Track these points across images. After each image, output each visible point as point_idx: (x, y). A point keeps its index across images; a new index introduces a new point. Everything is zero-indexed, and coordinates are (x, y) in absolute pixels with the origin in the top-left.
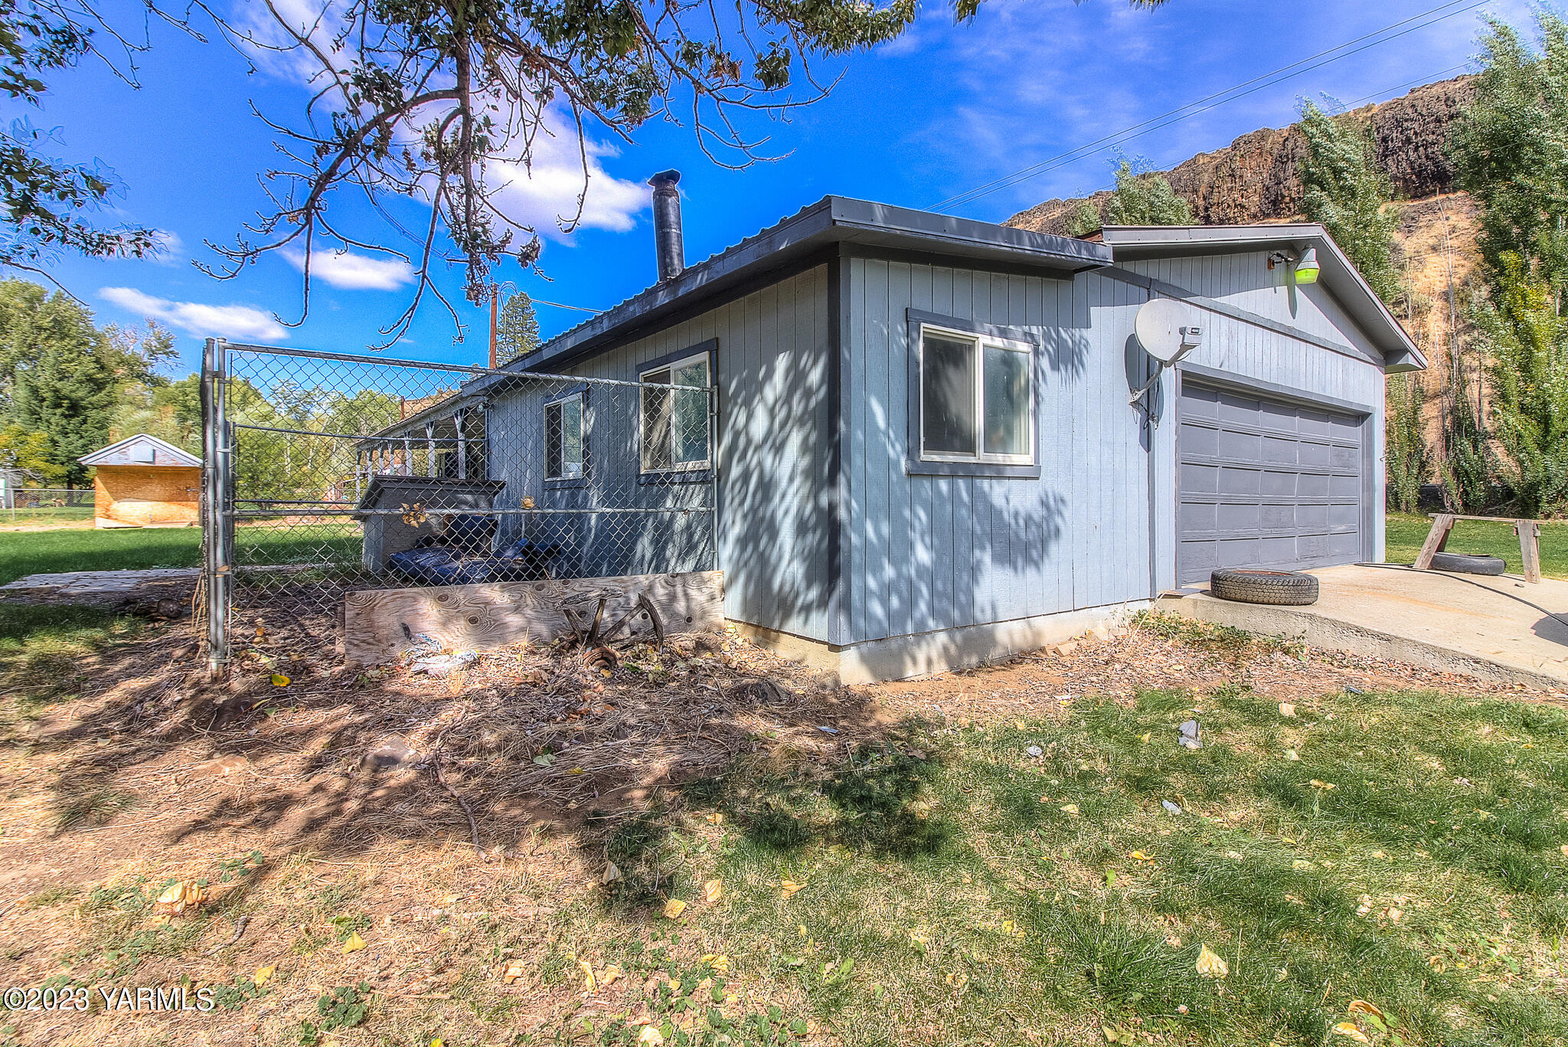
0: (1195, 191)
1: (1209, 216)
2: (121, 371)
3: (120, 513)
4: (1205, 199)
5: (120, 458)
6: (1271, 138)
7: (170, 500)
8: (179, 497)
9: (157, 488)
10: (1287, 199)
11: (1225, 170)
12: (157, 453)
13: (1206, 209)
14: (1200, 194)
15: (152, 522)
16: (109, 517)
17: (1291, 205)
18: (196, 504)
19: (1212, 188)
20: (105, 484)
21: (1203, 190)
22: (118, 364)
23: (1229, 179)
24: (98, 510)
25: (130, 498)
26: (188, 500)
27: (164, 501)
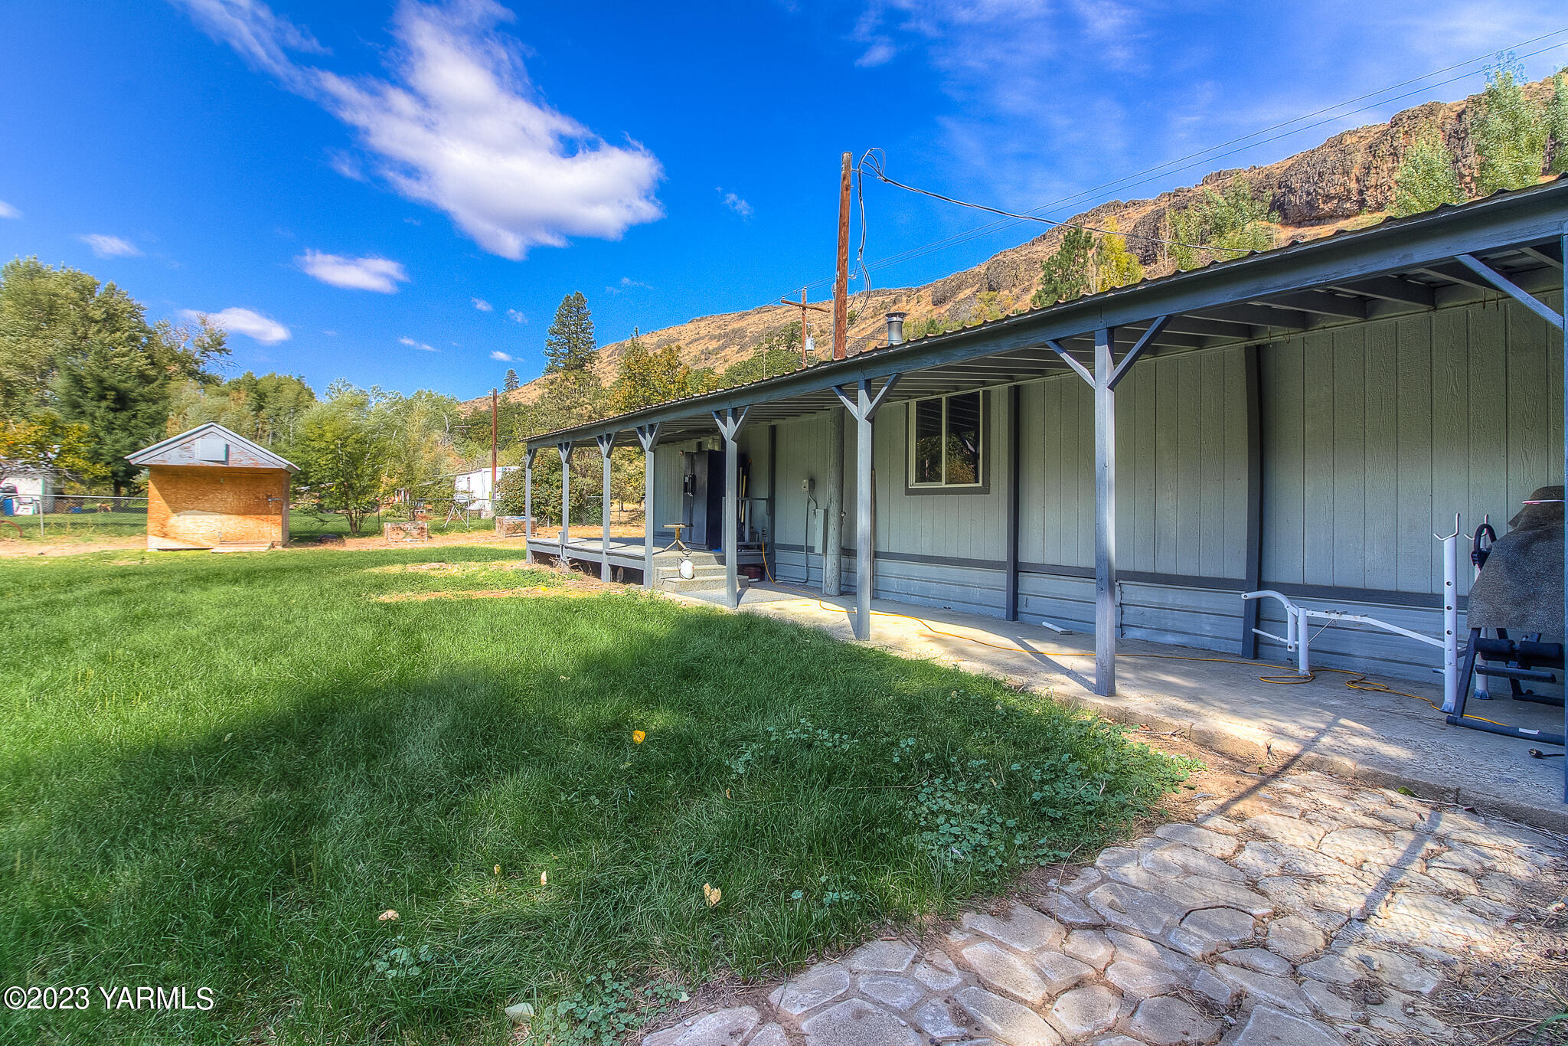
0: (1346, 173)
1: (1364, 200)
2: (174, 368)
3: (181, 530)
4: (1358, 180)
5: (181, 456)
6: (1442, 112)
7: (246, 512)
8: (255, 508)
9: (229, 498)
10: (1468, 179)
11: (1384, 148)
12: (231, 449)
13: (1361, 192)
14: (1353, 176)
15: (222, 543)
16: (165, 535)
17: (1473, 186)
18: (279, 518)
19: (1369, 168)
20: (160, 490)
21: (1356, 171)
22: (170, 360)
23: (1391, 159)
24: (151, 526)
25: (193, 509)
26: (268, 513)
27: (238, 514)
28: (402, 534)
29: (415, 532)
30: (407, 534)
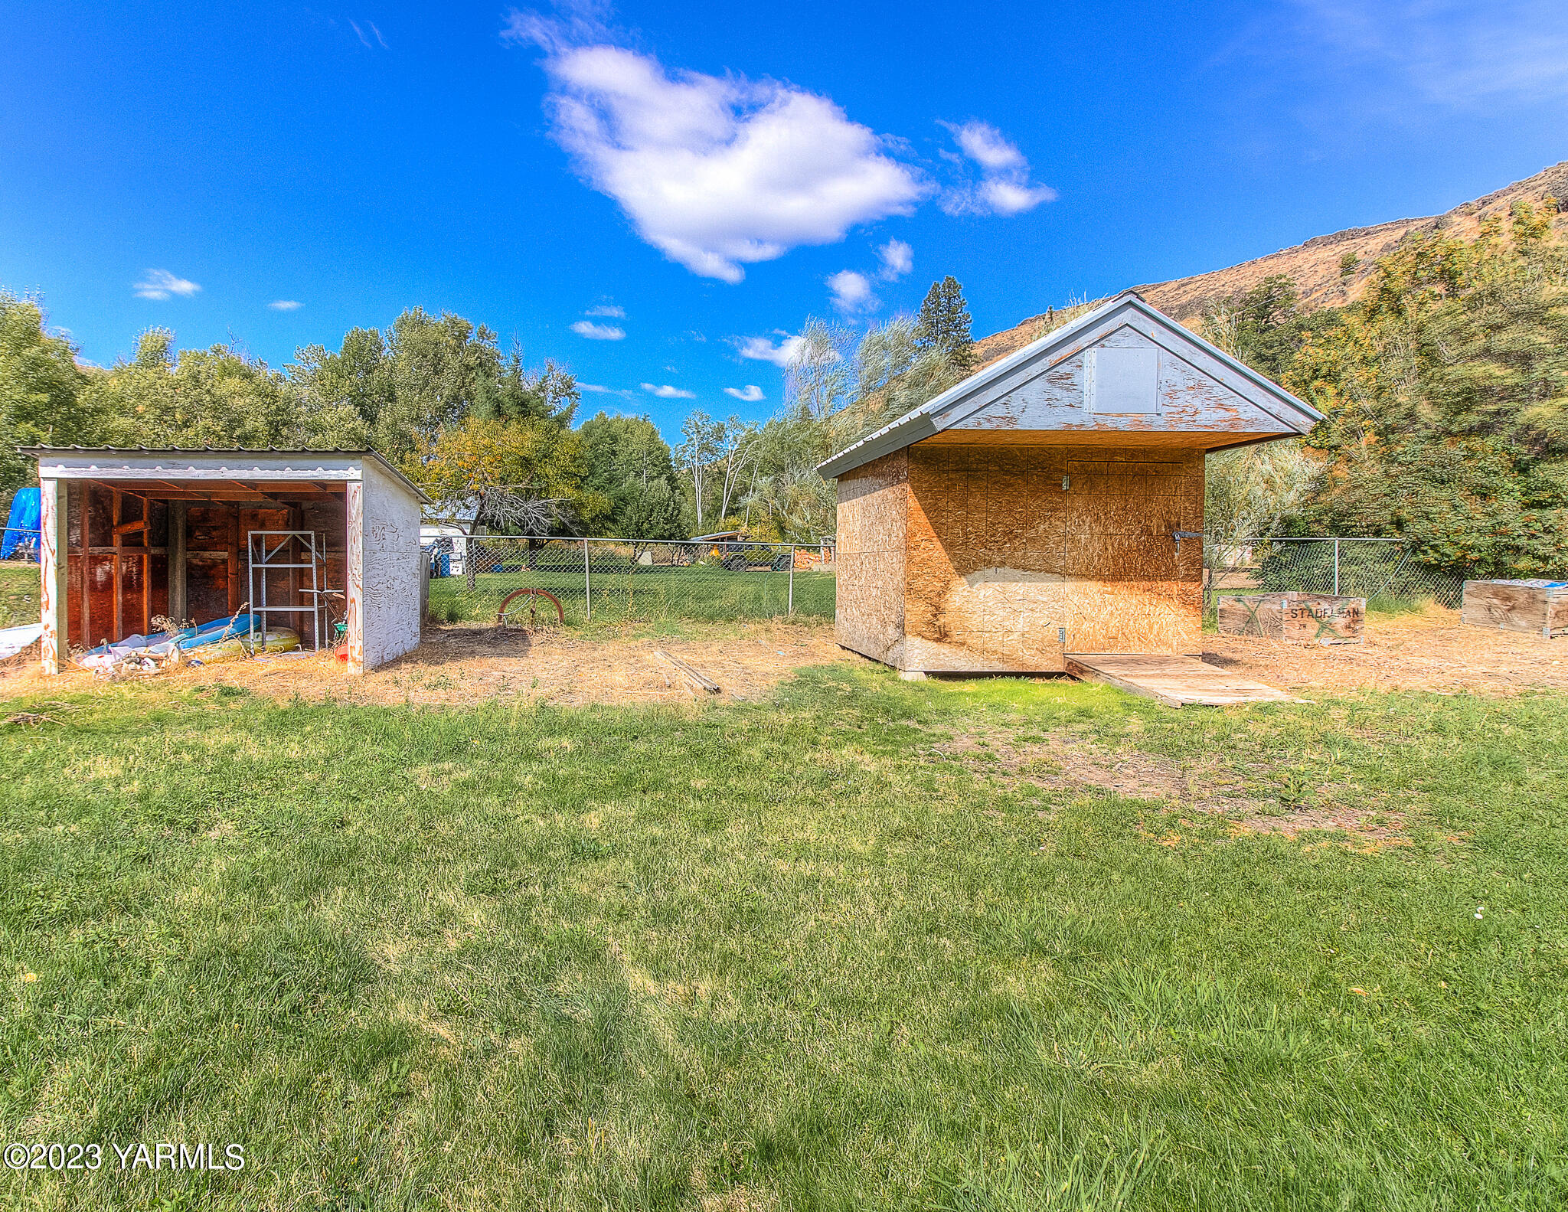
3: (976, 620)
7: (1119, 572)
8: (1140, 565)
16: (942, 636)
25: (1003, 564)
26: (1170, 575)
27: (1098, 576)
28: (1313, 626)
29: (1340, 621)
30: (1323, 627)
